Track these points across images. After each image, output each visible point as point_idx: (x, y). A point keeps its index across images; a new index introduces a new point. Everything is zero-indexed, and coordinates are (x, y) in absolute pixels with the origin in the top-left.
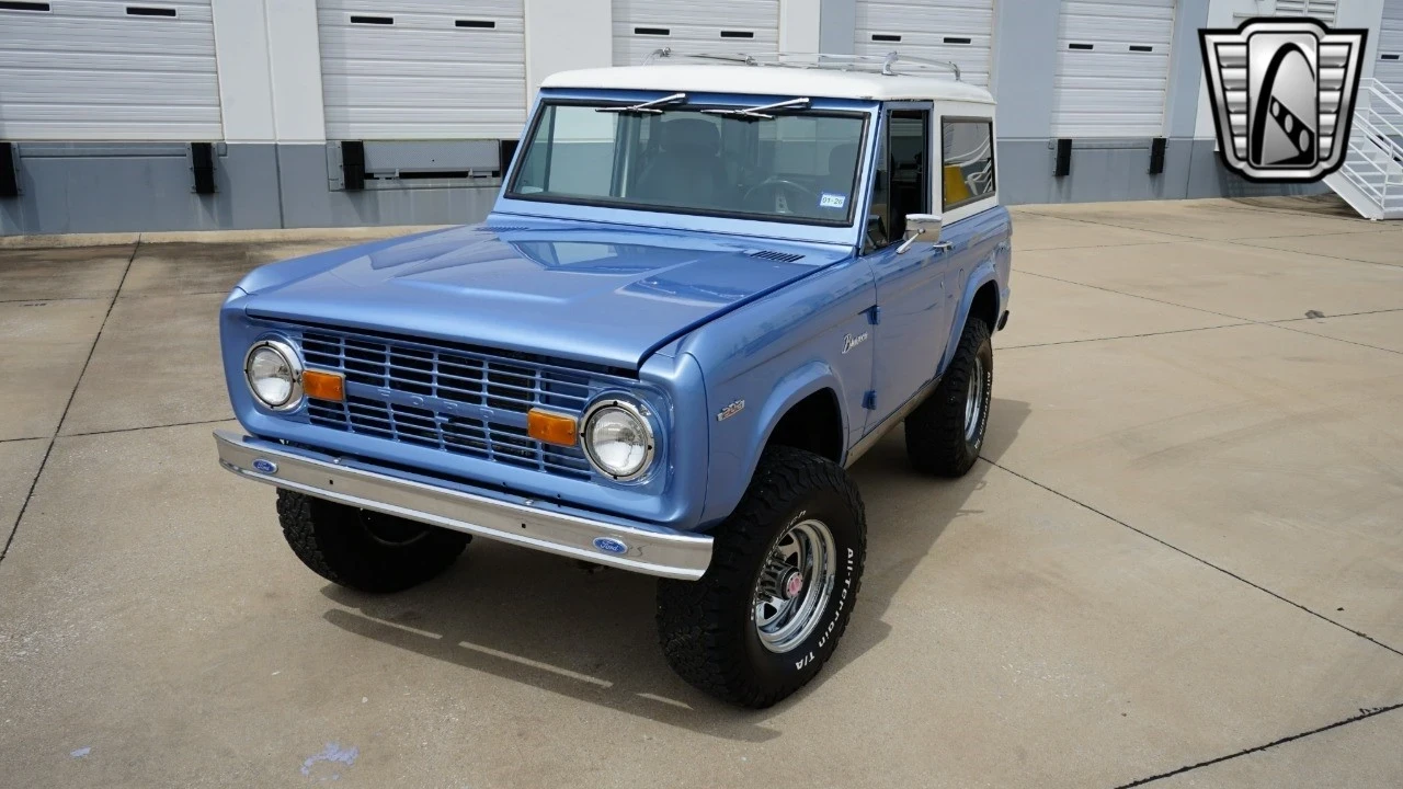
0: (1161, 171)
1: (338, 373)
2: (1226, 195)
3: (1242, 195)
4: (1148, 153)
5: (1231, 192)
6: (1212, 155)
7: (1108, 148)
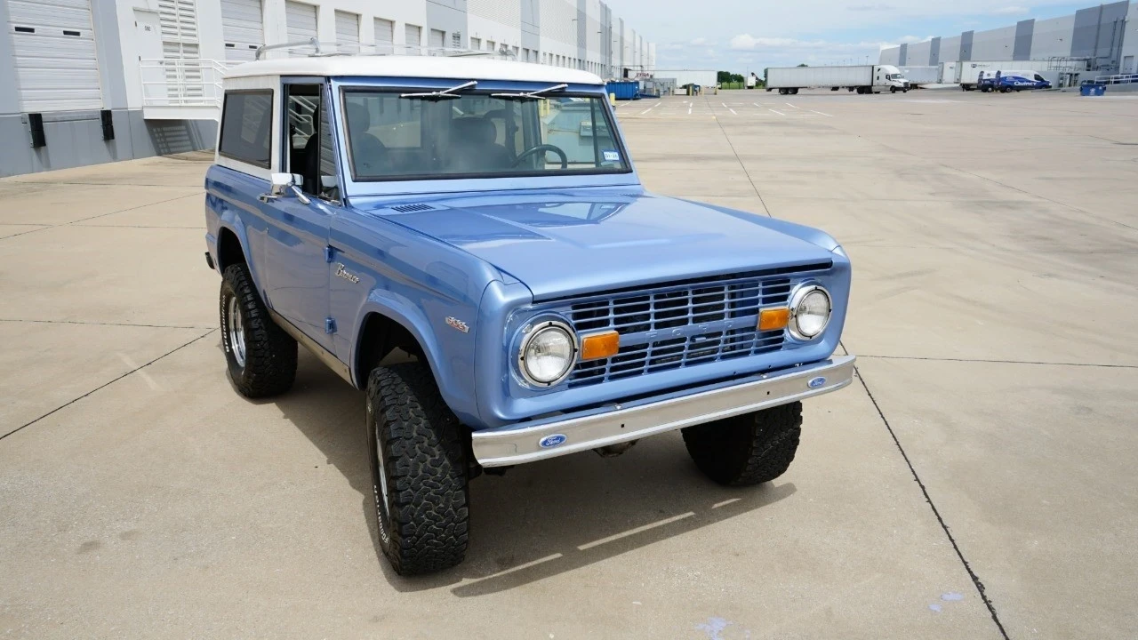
0: (113, 138)
1: (610, 331)
2: (159, 154)
3: (171, 153)
4: (99, 123)
5: (162, 151)
6: (144, 123)
7: (68, 120)
